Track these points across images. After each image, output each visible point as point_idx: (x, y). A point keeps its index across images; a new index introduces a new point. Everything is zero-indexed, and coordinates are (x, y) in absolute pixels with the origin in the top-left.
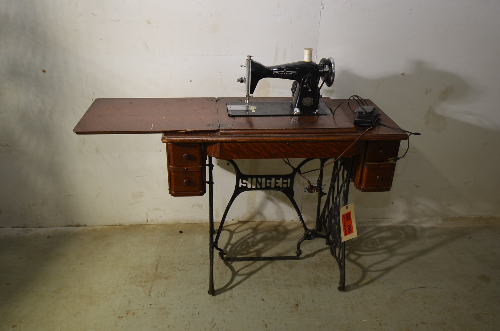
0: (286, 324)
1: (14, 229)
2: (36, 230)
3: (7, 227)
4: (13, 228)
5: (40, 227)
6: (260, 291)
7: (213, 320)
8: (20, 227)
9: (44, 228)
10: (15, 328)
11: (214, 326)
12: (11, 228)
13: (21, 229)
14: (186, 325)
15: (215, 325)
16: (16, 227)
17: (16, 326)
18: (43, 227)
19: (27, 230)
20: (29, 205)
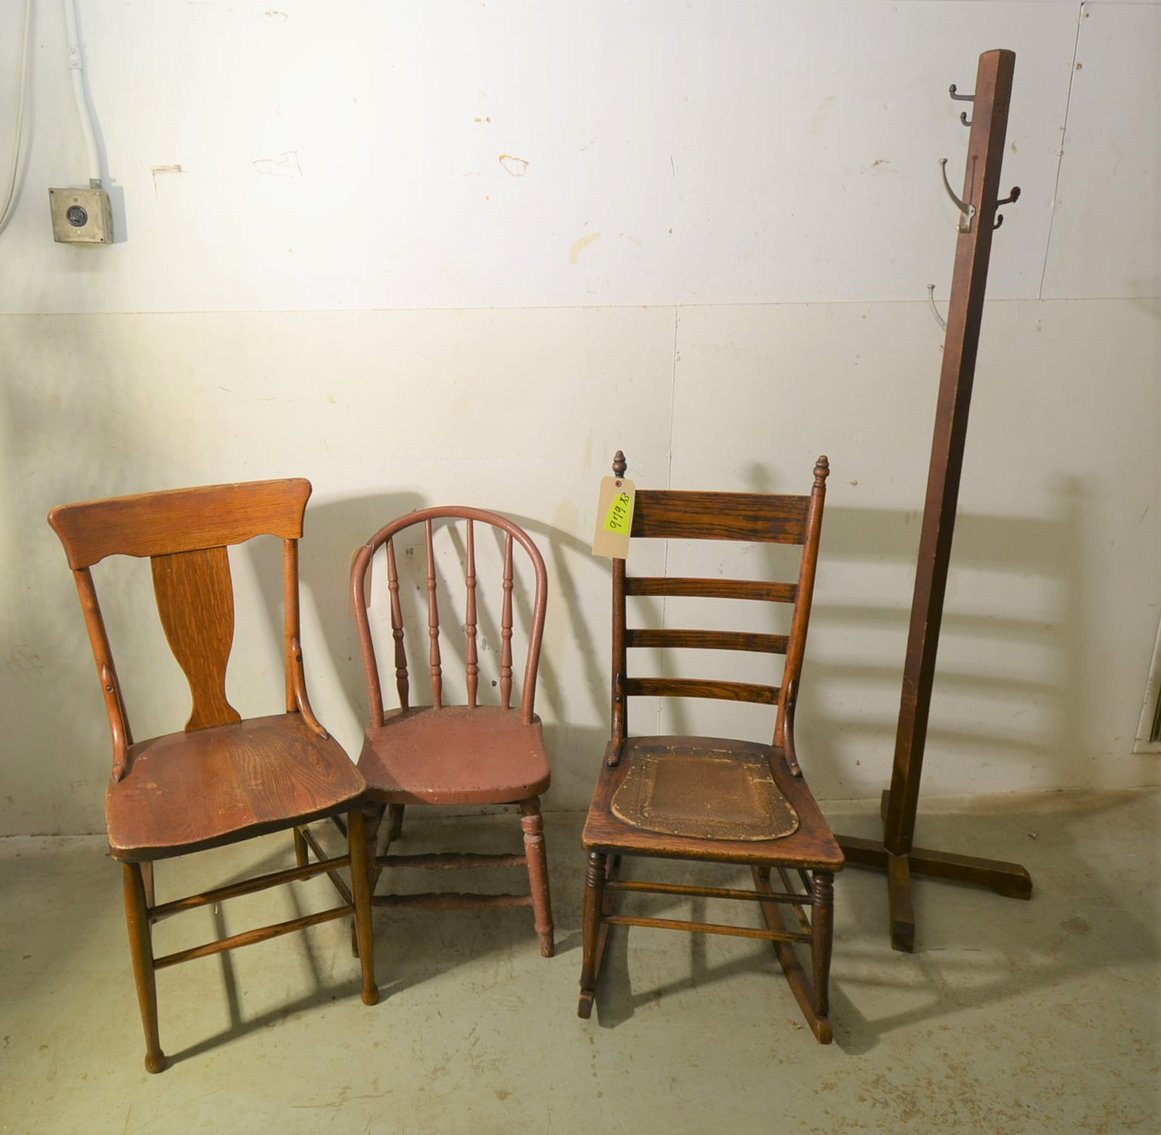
0: (636, 1036)
1: (33, 838)
2: (82, 840)
3: (20, 834)
4: (32, 835)
5: (90, 834)
6: (573, 965)
7: (474, 1029)
8: (47, 835)
9: (98, 836)
10: (45, 1050)
11: (475, 1043)
12: (29, 837)
13: (50, 838)
14: (414, 1041)
15: (478, 1040)
16: (40, 835)
17: (46, 1047)
18: (97, 834)
19: (63, 840)
20: (71, 785)
